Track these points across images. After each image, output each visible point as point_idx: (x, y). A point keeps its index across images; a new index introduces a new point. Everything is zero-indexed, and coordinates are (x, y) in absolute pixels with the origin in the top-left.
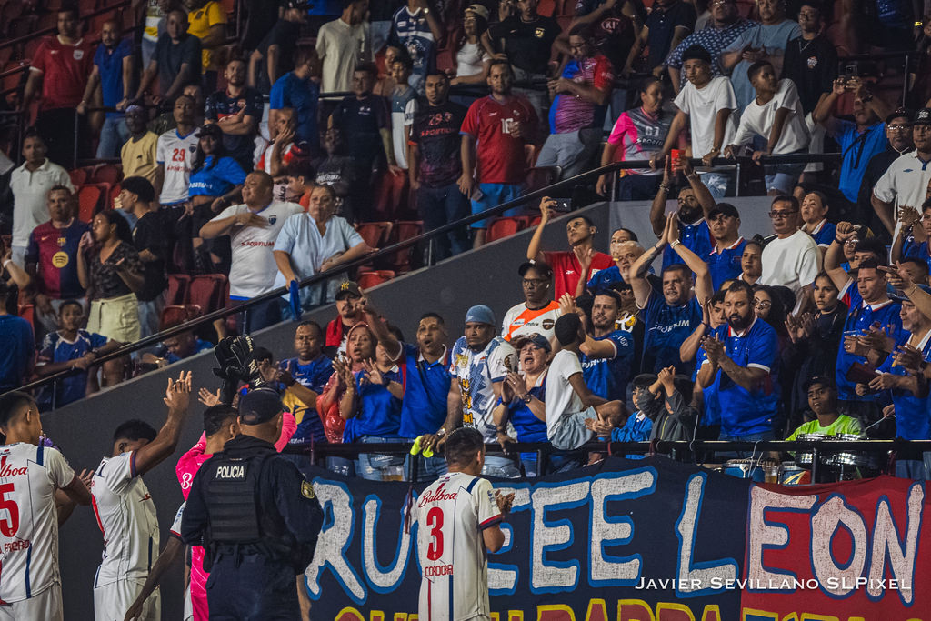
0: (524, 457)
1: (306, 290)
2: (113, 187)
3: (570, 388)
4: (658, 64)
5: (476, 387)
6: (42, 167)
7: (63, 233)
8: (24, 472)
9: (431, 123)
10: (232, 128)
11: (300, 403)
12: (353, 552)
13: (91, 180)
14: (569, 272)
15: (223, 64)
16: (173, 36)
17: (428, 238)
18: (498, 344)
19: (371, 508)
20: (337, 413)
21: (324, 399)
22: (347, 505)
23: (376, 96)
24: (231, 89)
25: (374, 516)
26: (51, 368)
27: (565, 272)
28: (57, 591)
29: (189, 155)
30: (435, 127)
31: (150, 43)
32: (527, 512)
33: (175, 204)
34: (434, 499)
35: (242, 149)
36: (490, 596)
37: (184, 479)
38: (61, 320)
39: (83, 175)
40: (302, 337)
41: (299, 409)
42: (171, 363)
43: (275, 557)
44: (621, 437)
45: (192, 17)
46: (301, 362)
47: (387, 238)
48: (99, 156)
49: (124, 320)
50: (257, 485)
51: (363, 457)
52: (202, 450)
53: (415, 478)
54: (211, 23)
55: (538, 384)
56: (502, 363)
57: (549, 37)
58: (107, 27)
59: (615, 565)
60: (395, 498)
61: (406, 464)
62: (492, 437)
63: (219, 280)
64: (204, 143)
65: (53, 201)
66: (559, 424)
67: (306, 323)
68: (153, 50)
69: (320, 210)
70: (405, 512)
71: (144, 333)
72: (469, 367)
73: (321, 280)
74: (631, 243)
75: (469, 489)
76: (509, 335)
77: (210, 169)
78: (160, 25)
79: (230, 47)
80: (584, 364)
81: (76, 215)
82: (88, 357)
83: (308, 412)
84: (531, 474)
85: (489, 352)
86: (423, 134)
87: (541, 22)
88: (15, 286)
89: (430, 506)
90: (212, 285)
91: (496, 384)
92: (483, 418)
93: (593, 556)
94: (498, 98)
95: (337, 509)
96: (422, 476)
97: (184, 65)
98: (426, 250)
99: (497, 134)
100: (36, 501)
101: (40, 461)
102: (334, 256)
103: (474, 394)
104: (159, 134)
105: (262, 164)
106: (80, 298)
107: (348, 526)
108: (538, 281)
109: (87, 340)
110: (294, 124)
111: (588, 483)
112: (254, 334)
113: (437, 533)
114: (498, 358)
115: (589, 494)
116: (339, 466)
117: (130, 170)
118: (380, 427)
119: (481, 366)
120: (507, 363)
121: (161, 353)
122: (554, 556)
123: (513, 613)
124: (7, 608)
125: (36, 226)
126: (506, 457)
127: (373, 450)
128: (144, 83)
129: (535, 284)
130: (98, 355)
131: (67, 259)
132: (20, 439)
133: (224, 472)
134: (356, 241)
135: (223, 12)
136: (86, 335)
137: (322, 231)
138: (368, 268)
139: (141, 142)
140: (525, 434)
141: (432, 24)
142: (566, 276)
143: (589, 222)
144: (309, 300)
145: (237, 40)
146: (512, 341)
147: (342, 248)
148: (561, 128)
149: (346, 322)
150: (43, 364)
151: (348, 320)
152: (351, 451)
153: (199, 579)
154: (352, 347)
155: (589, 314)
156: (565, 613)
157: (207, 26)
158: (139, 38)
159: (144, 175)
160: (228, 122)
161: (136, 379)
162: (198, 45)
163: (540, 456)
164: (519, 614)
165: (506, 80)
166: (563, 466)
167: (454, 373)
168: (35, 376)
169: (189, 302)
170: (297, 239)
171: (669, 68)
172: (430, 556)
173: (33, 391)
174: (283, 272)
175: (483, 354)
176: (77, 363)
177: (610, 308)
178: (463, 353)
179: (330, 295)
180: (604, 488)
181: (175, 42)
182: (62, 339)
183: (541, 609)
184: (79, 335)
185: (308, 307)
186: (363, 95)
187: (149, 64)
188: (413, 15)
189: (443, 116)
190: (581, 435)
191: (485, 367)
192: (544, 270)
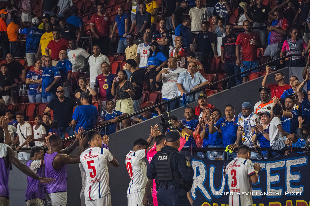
0: (262, 152)
1: (188, 96)
2: (123, 62)
3: (278, 130)
4: (304, 21)
5: (246, 129)
6: (99, 56)
7: (106, 78)
8: (97, 157)
9: (228, 41)
10: (162, 43)
11: (187, 134)
12: (206, 184)
13: (115, 60)
14: (276, 91)
15: (158, 21)
16: (141, 12)
17: (228, 79)
18: (253, 115)
19: (212, 169)
20: (200, 137)
21: (195, 133)
22: (204, 168)
23: (209, 32)
24: (161, 30)
25: (213, 172)
26: (105, 122)
27: (275, 91)
28: (109, 196)
29: (148, 52)
30: (229, 42)
31: (134, 15)
32: (265, 171)
33: (144, 68)
34: (232, 167)
35: (165, 50)
36: (253, 199)
37: (149, 159)
38: (107, 106)
39: (112, 58)
40: (187, 112)
41: (187, 136)
42: (144, 121)
43: (179, 186)
44: (295, 145)
45: (147, 6)
46: (187, 121)
47: (214, 79)
48: (118, 52)
49: (129, 106)
50: (171, 162)
51: (209, 152)
52: (155, 149)
53: (226, 159)
54: (154, 8)
55: (267, 128)
56: (255, 121)
57: (267, 12)
58: (119, 9)
59: (295, 189)
60: (220, 166)
61: (223, 155)
62: (252, 146)
63: (159, 93)
64: (152, 48)
65: (103, 67)
66: (274, 142)
67: (188, 108)
68: (135, 17)
69: (192, 70)
70: (223, 171)
71: (135, 111)
72: (243, 122)
73: (193, 93)
74: (297, 81)
75: (244, 163)
76: (256, 112)
77: (154, 56)
78: (137, 9)
79: (160, 16)
80: (282, 121)
81: (111, 71)
82: (116, 119)
83: (190, 137)
84: (265, 158)
85: (250, 118)
86: (225, 44)
87: (264, 7)
88: (91, 95)
89: (231, 169)
90: (156, 95)
91: (252, 128)
92: (249, 139)
93: (287, 186)
94: (246, 32)
95: (201, 169)
96: (229, 158)
97: (145, 22)
98: (228, 83)
99: (248, 45)
100: (101, 166)
101: (102, 153)
102: (197, 85)
103: (245, 131)
104: (138, 45)
105: (172, 54)
106: (113, 99)
107: (204, 175)
108: (265, 94)
109: (116, 113)
110: (182, 41)
111: (285, 161)
112: (171, 111)
113: (234, 178)
114: (253, 119)
115: (285, 165)
116: (201, 155)
117: (128, 57)
118: (214, 142)
119: (247, 122)
120: (256, 121)
121: (140, 118)
122: (274, 186)
123: (260, 204)
124: (93, 202)
125: (98, 75)
126: (257, 152)
127: (212, 150)
128: (132, 28)
129: (264, 95)
130: (119, 118)
131: (108, 87)
132: (95, 145)
133: (161, 158)
134: (204, 80)
135: (157, 4)
136: (115, 111)
137: (193, 77)
138: (208, 89)
139: (132, 47)
140: (263, 145)
141: (227, 8)
142: (275, 92)
143: (282, 74)
144: (189, 100)
145: (163, 13)
146: (257, 114)
147: (199, 83)
148: (271, 43)
149: (202, 107)
150: (101, 121)
151: (203, 106)
152: (205, 151)
153: (155, 192)
154: (204, 116)
155: (283, 104)
156: (278, 205)
157: (152, 9)
158: (130, 13)
159: (133, 59)
160: (160, 41)
161: (132, 126)
162: (150, 15)
163: (268, 152)
164: (263, 205)
165: (249, 26)
166: (276, 155)
167: (238, 124)
168: (99, 125)
169: (149, 100)
170: (184, 79)
171: (308, 23)
172: (232, 186)
173: (98, 130)
174: (180, 91)
175: (248, 118)
176: (113, 121)
177: (291, 102)
178: (241, 118)
179: (196, 98)
180: (290, 163)
181: (142, 14)
182: (107, 113)
183: (270, 203)
184: (113, 111)
185: (189, 102)
186: (205, 32)
187: (133, 22)
188: (221, 5)
189: (232, 39)
190: (282, 145)
191: (249, 122)
192: (267, 90)
